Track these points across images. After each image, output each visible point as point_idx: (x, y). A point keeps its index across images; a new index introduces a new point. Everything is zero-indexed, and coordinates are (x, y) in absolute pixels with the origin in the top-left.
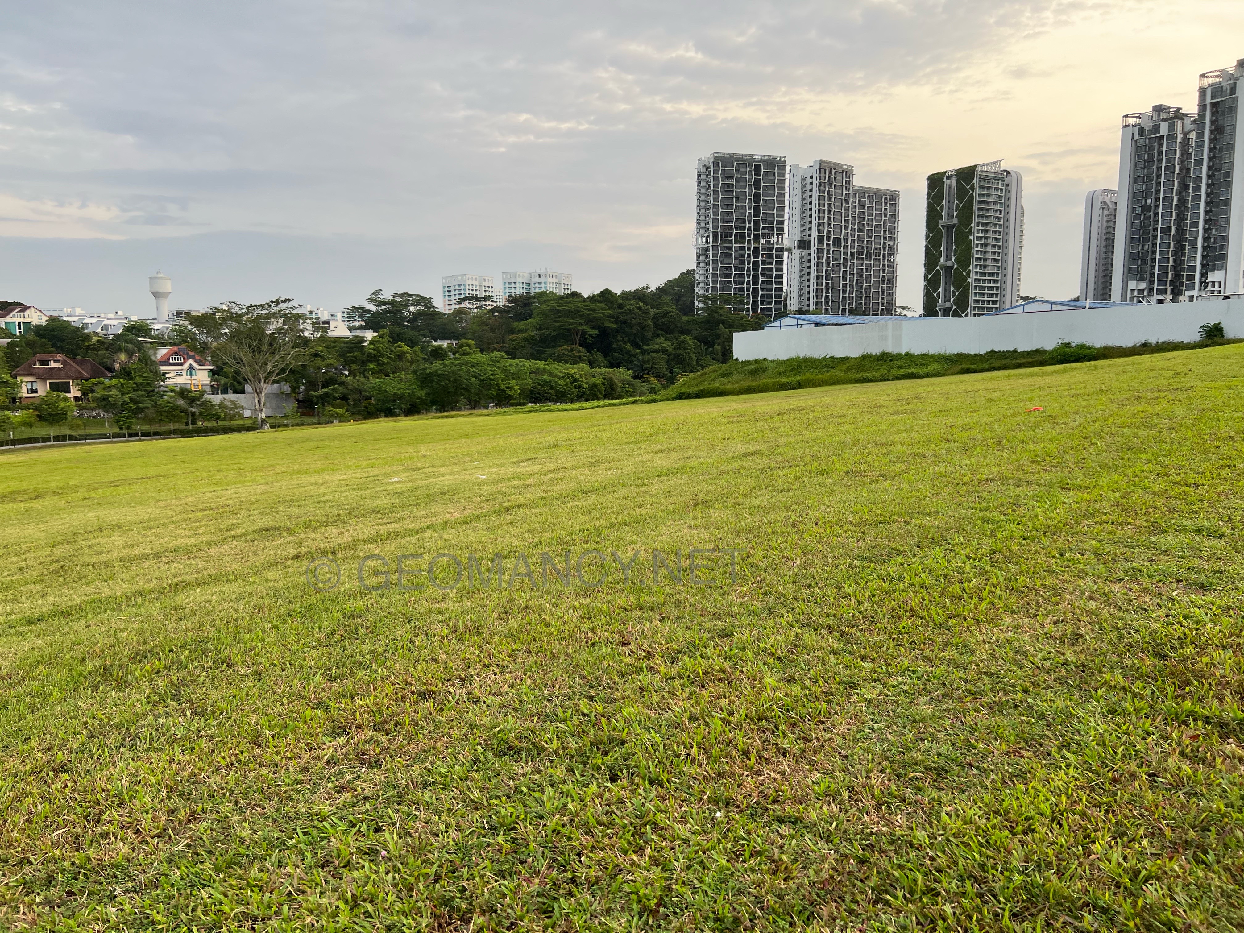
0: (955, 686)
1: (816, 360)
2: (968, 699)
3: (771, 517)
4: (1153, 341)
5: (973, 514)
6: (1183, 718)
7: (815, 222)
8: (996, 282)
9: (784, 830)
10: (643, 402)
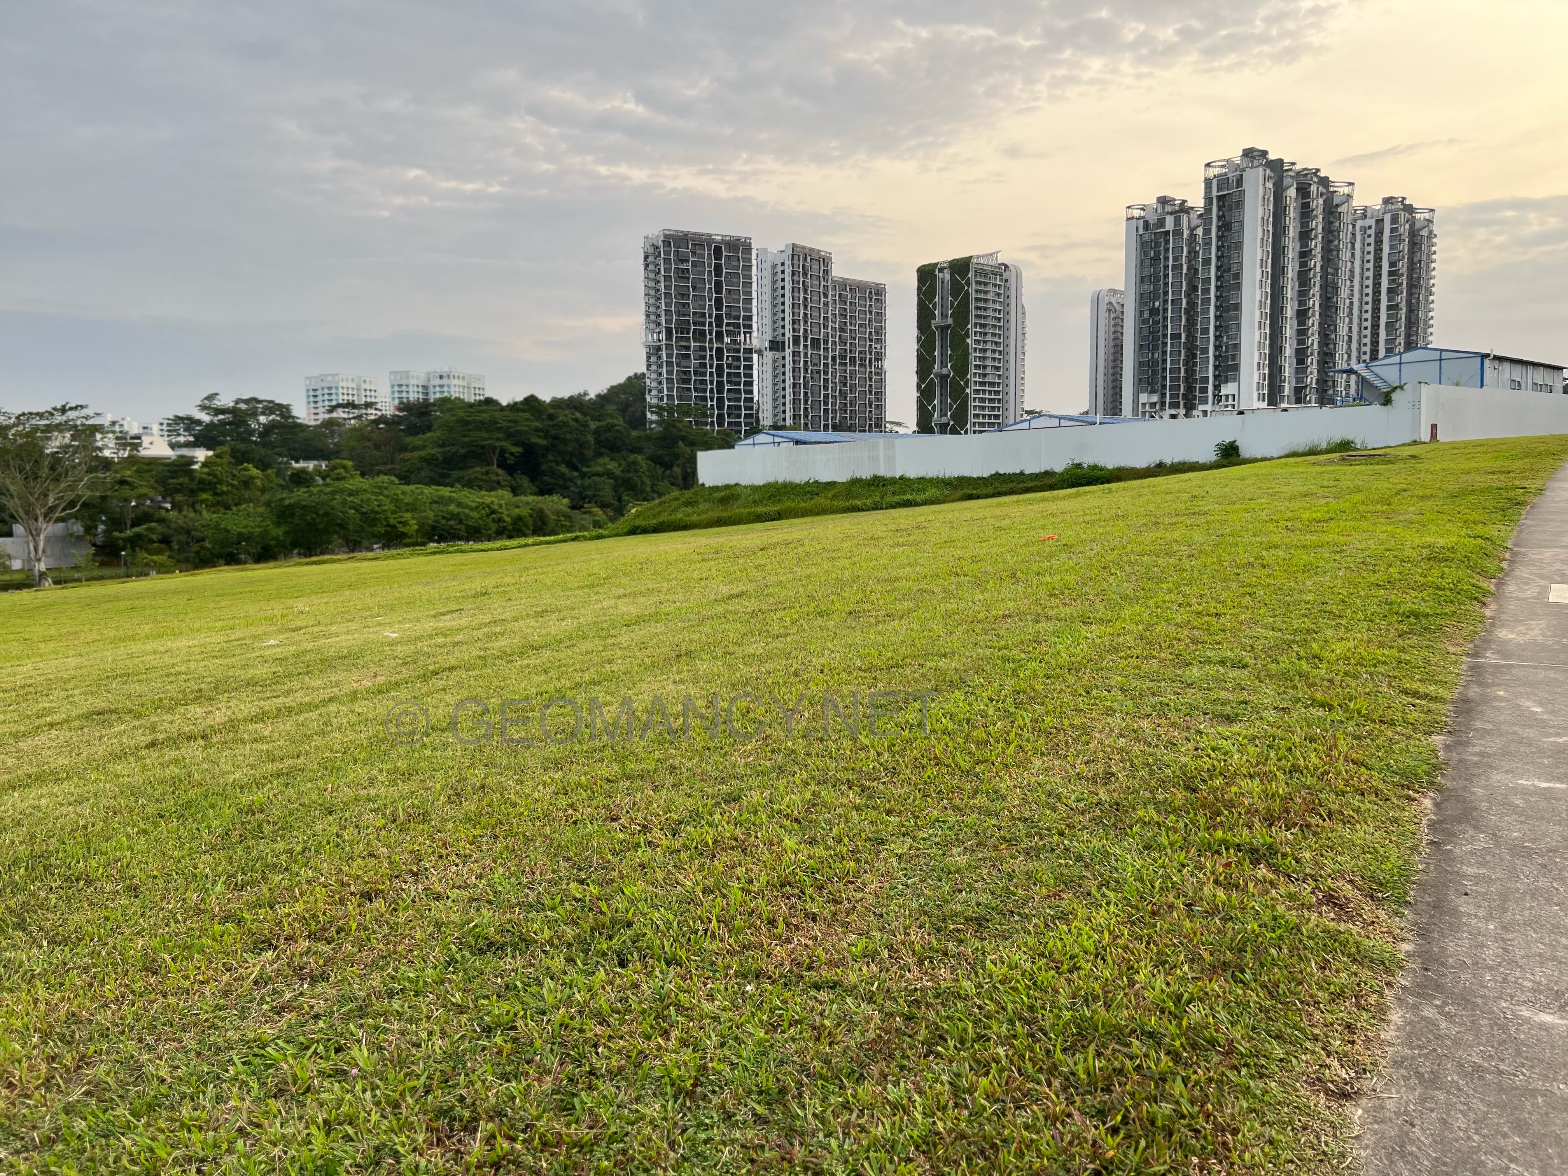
0: (988, 835)
1: (797, 485)
2: (1003, 846)
3: (770, 666)
4: (1168, 461)
5: (992, 653)
6: (1216, 847)
7: (788, 318)
8: (997, 393)
9: (822, 995)
10: (585, 538)
